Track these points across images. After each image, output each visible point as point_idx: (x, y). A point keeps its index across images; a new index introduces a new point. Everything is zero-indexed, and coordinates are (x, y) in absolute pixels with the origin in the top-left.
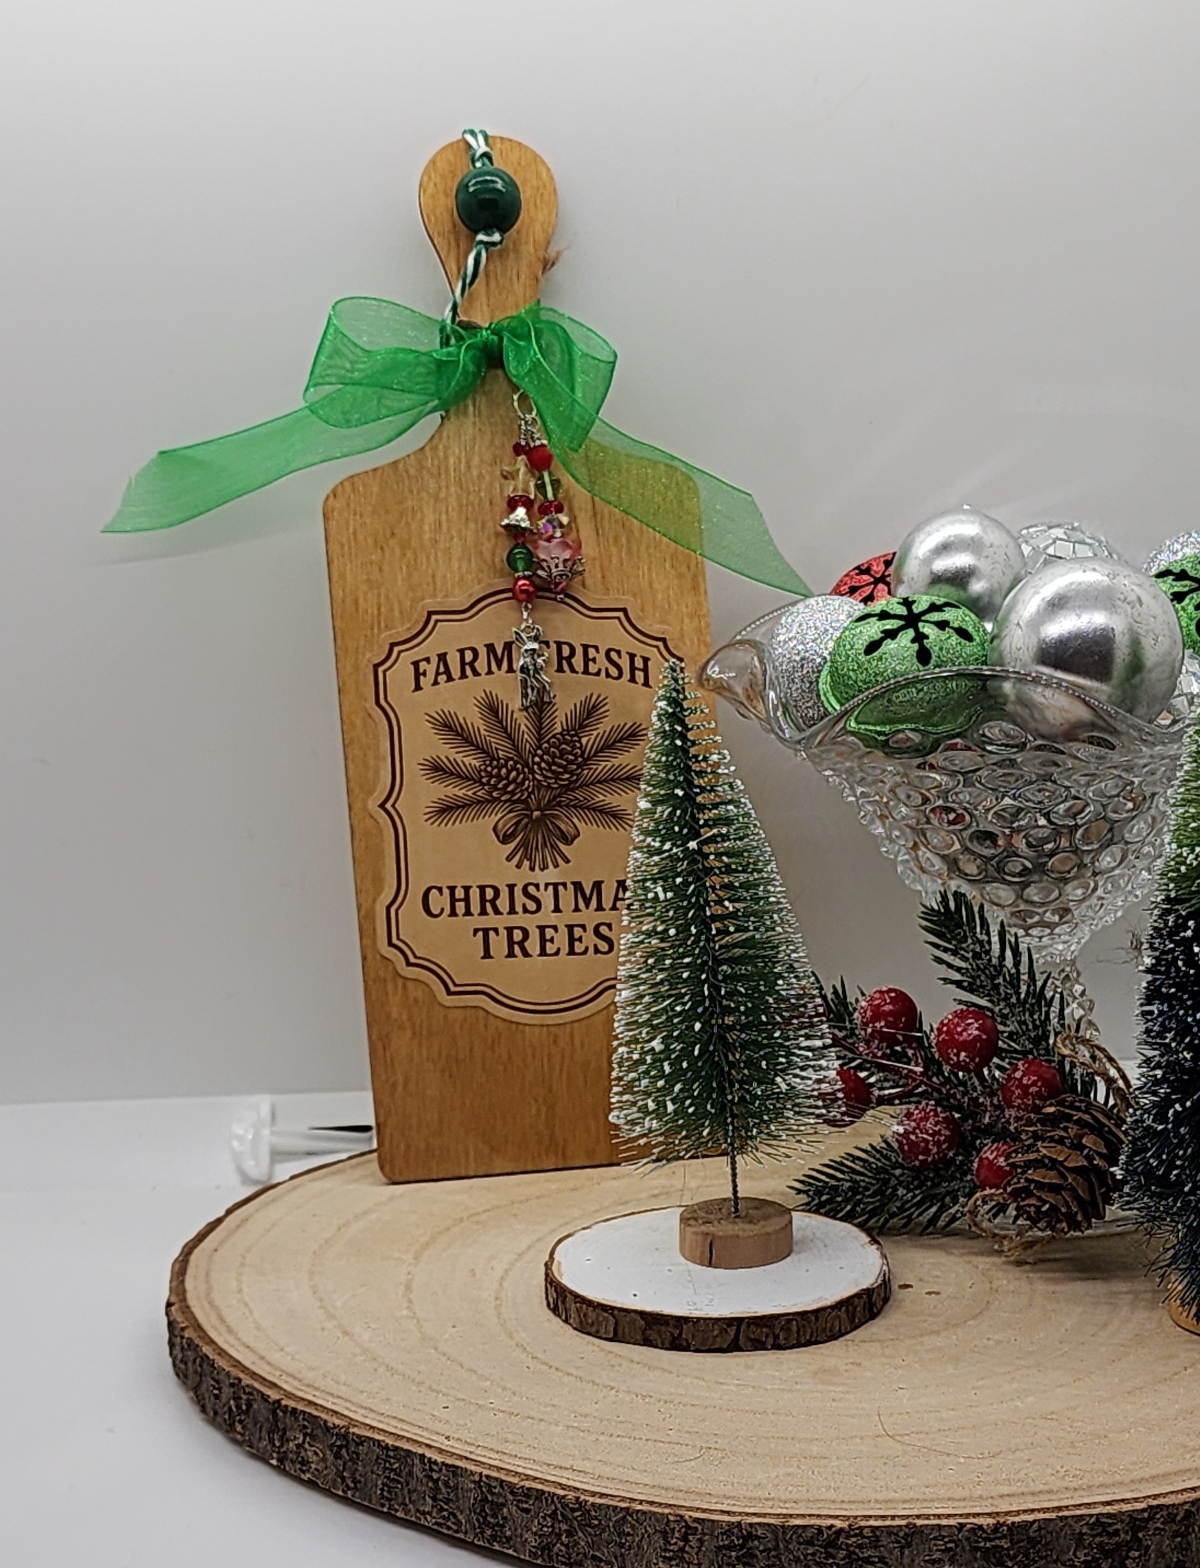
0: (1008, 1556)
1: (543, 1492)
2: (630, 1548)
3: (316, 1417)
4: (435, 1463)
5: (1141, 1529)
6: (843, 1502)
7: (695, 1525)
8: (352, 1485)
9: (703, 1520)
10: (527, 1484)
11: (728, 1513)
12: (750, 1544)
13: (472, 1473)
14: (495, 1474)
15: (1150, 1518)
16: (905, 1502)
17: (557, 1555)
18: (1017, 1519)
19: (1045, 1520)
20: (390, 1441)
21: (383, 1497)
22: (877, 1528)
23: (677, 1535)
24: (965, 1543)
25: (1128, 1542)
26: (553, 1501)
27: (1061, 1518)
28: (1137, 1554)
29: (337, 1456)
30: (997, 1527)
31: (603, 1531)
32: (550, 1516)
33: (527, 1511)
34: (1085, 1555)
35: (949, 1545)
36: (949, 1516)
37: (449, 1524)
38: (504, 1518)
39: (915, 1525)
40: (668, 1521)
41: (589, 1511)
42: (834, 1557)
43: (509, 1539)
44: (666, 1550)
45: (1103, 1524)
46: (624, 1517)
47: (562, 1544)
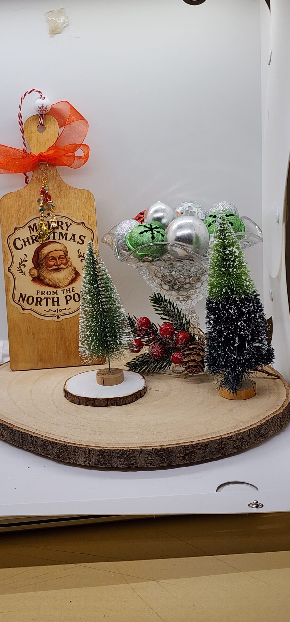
0: (164, 456)
1: (57, 443)
2: (77, 455)
3: (6, 425)
4: (33, 436)
5: (195, 448)
6: (126, 444)
7: (92, 450)
8: (14, 441)
9: (94, 449)
10: (53, 441)
11: (99, 447)
12: (104, 454)
13: (41, 438)
14: (46, 439)
15: (197, 446)
16: (141, 443)
17: (61, 457)
18: (166, 447)
19: (172, 447)
20: (22, 431)
21: (21, 444)
22: (133, 450)
23: (88, 452)
24: (154, 453)
25: (192, 452)
26: (59, 445)
27: (176, 446)
28: (194, 454)
29: (10, 434)
30: (161, 449)
31: (71, 452)
32: (59, 448)
33: (53, 447)
34: (182, 455)
35: (150, 453)
36: (150, 447)
37: (36, 450)
38: (49, 449)
39: (142, 449)
40: (86, 449)
41: (67, 447)
42: (124, 457)
43: (50, 454)
44: (85, 456)
45: (186, 448)
46: (76, 448)
47: (62, 455)
